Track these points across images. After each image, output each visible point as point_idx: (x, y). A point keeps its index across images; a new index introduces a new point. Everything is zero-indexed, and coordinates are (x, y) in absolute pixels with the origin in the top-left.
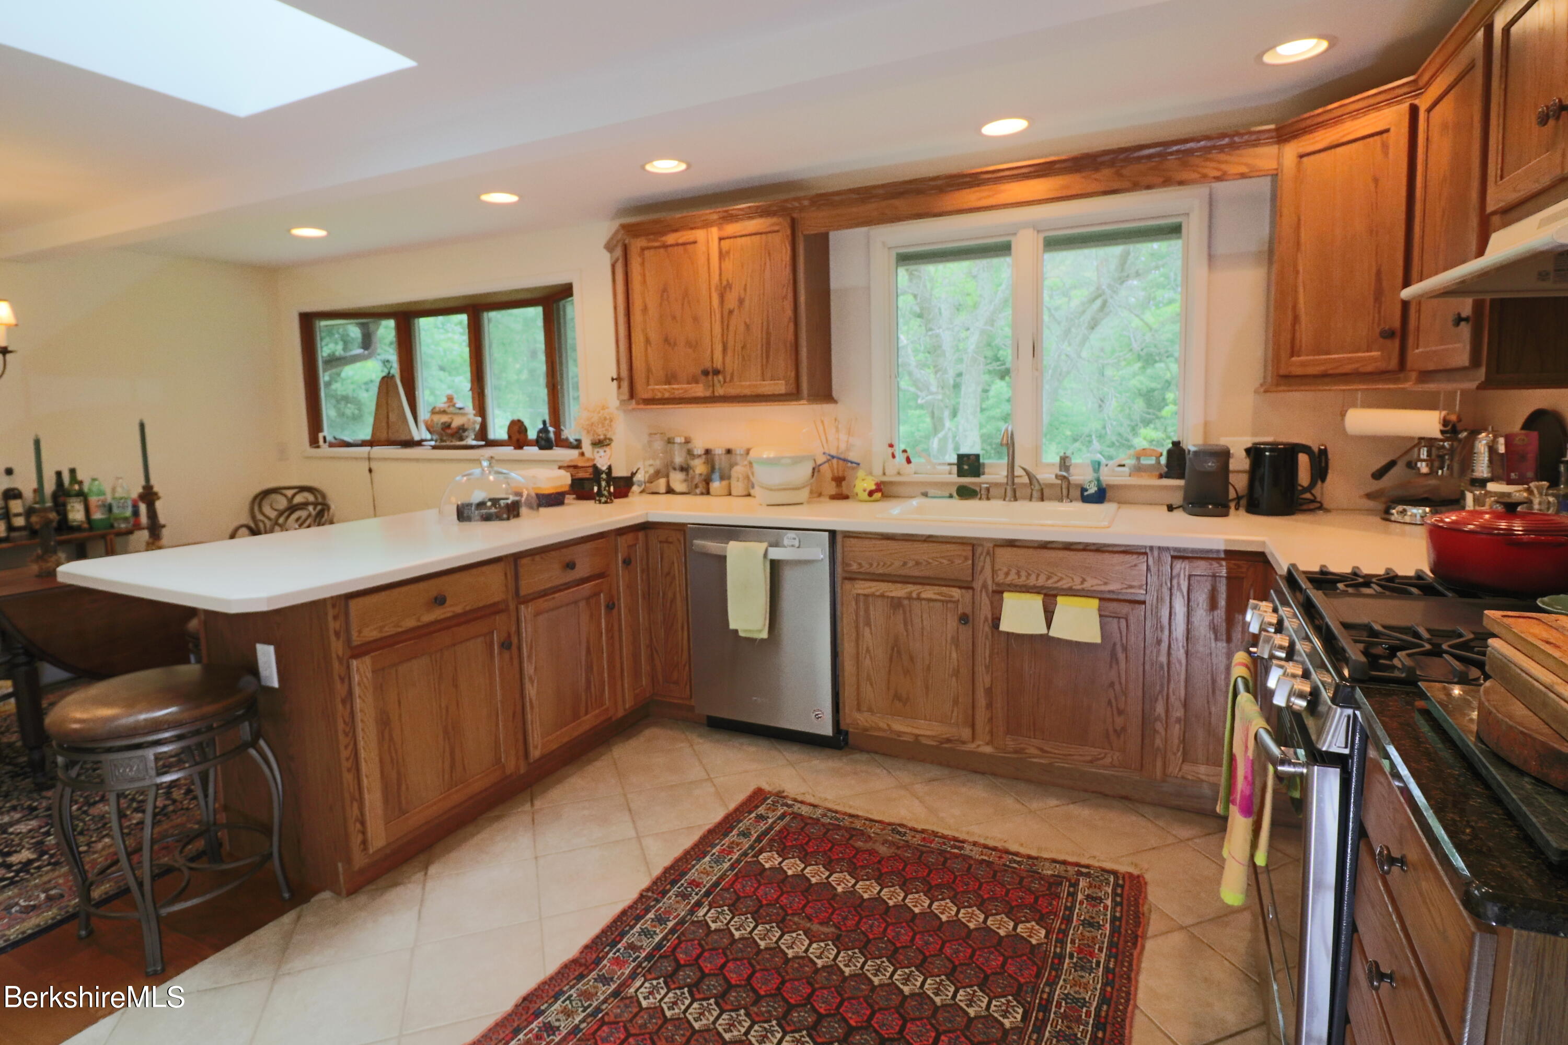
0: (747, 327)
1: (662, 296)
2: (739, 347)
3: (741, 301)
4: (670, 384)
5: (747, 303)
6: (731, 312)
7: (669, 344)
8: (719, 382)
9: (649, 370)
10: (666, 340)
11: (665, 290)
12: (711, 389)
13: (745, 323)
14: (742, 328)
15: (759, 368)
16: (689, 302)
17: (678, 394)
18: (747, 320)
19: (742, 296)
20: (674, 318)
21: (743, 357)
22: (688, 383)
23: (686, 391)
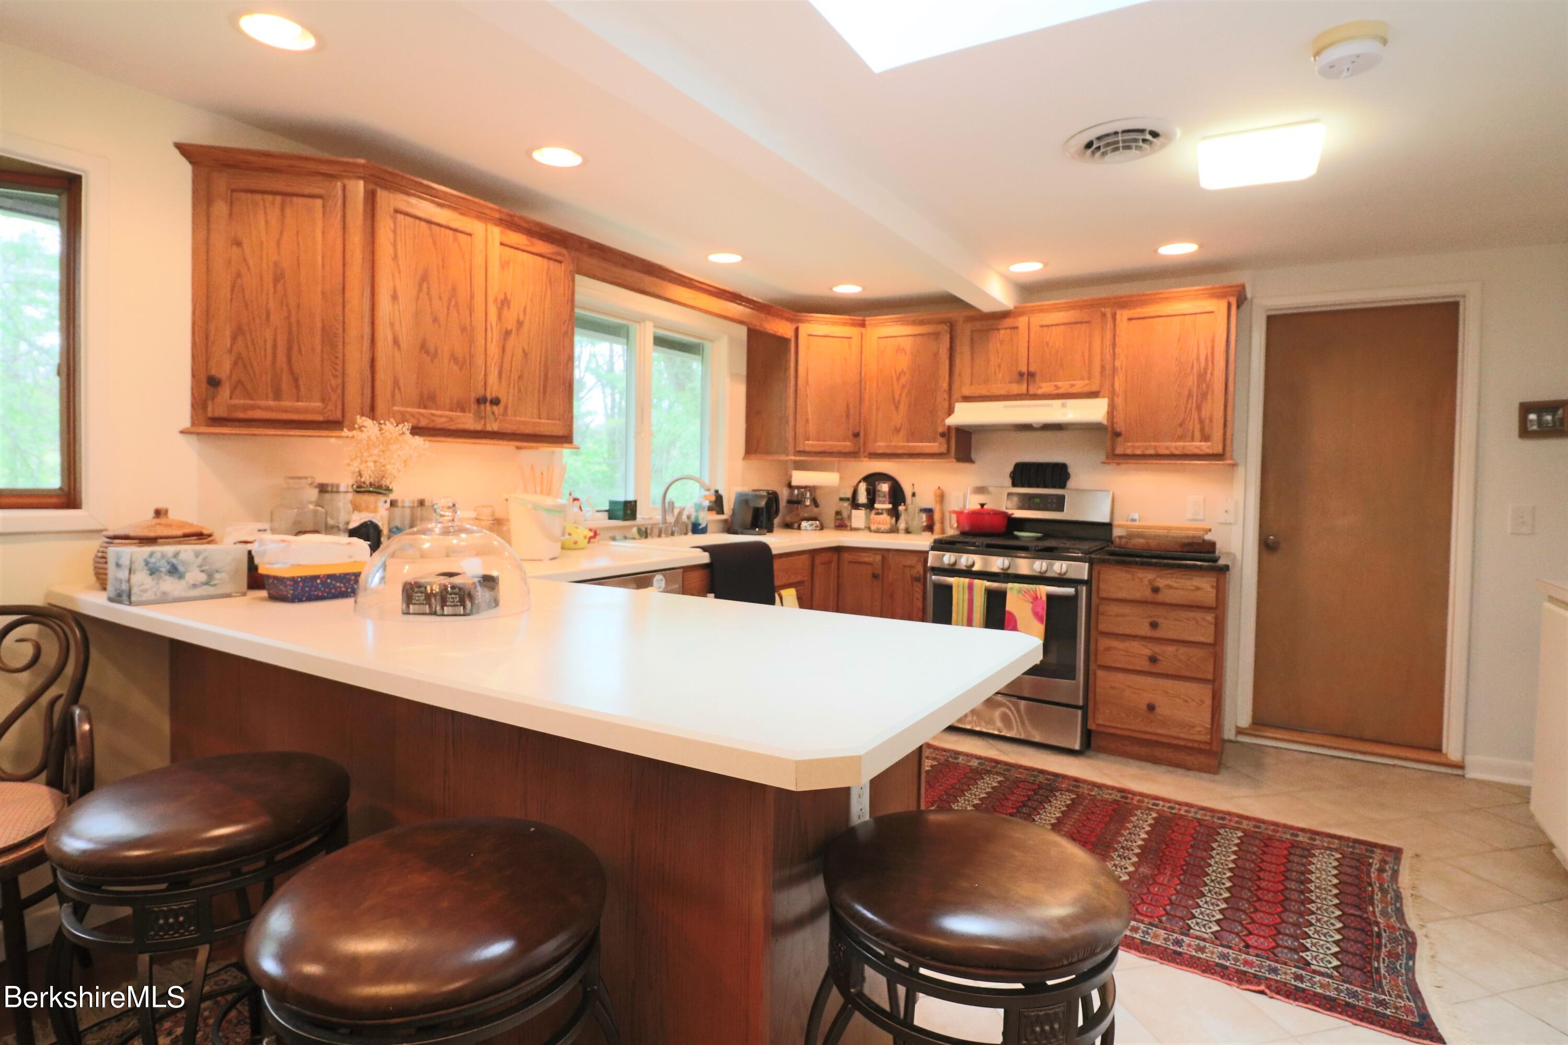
0: (525, 354)
1: (420, 286)
2: (515, 376)
3: (520, 324)
4: (425, 407)
5: (526, 326)
6: (508, 333)
7: (427, 352)
8: (493, 413)
9: (396, 383)
10: (423, 347)
11: (424, 278)
12: (482, 422)
13: (524, 350)
14: (519, 353)
15: (536, 404)
16: (456, 305)
17: (441, 422)
18: (526, 348)
19: (521, 318)
20: (435, 320)
21: (520, 390)
22: (451, 410)
23: (451, 419)
